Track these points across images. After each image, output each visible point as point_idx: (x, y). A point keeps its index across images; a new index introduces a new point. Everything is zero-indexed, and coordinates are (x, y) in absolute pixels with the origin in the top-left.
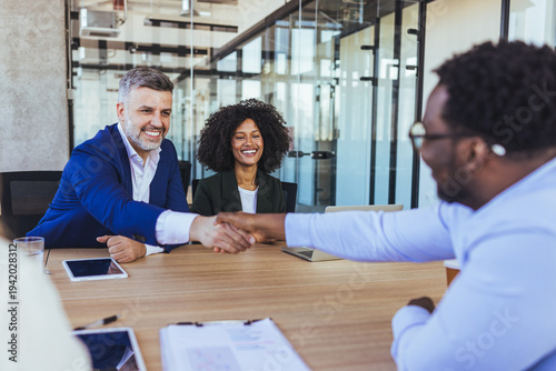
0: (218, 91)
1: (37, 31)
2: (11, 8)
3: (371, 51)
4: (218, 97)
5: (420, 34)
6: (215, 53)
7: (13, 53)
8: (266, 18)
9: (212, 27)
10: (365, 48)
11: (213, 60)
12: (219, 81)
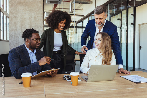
0: (78, 32)
1: (36, 16)
2: (30, 11)
3: (120, 20)
4: (77, 33)
5: (134, 15)
6: (77, 22)
7: (30, 22)
8: (90, 13)
9: (76, 15)
10: (118, 19)
11: (76, 24)
12: (78, 29)
